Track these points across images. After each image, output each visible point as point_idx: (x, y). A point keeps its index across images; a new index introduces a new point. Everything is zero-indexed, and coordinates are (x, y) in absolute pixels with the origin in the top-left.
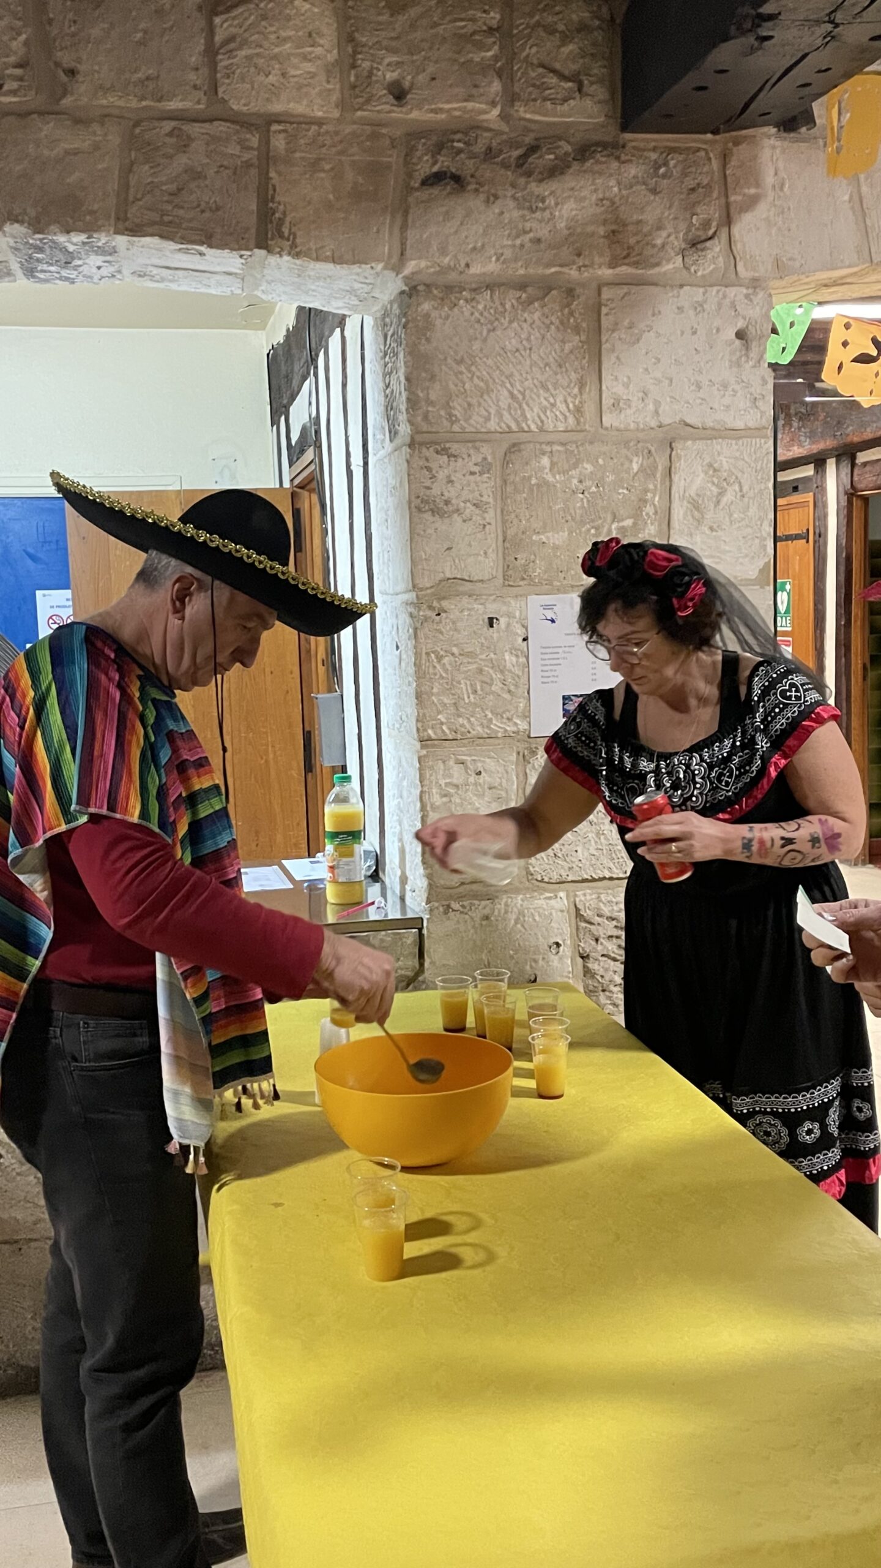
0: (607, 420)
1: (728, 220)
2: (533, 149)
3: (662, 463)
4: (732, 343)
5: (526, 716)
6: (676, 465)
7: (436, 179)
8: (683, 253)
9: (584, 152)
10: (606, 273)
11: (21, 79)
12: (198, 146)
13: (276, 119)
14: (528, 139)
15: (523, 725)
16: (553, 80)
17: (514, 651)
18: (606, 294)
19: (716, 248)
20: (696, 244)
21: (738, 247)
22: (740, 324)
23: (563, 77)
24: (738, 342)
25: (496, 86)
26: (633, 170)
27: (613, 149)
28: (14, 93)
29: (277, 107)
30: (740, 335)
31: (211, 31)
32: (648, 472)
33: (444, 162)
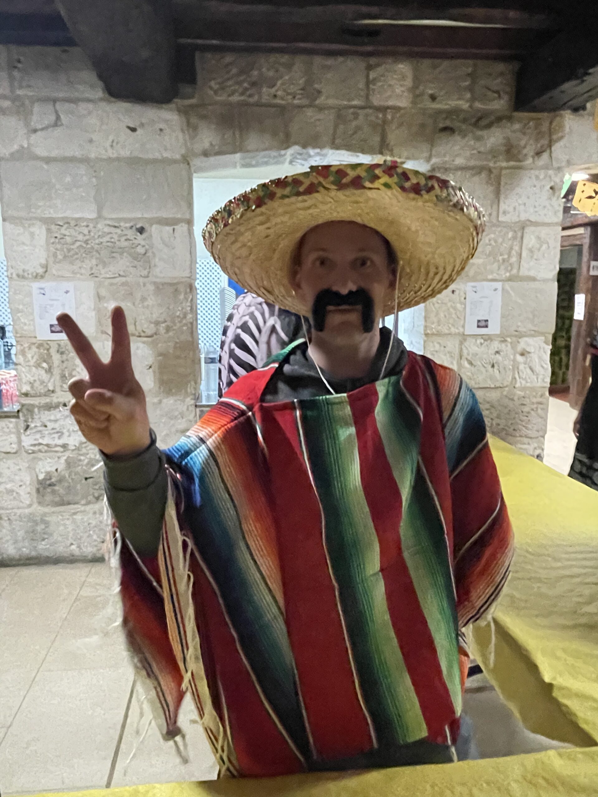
0: (500, 219)
1: (550, 146)
2: (480, 119)
3: (519, 234)
4: (548, 191)
5: (463, 327)
6: (525, 235)
7: (445, 129)
8: (533, 157)
9: (499, 119)
10: (504, 164)
11: (302, 94)
12: (361, 117)
13: (388, 108)
14: (480, 114)
15: (461, 330)
16: (489, 93)
17: (461, 303)
18: (504, 172)
19: (545, 156)
20: (538, 154)
21: (554, 155)
22: (552, 184)
23: (494, 92)
24: (551, 191)
25: (468, 95)
26: (517, 126)
27: (510, 118)
28: (300, 99)
29: (390, 103)
30: (552, 188)
31: (368, 76)
32: (514, 238)
33: (448, 123)
